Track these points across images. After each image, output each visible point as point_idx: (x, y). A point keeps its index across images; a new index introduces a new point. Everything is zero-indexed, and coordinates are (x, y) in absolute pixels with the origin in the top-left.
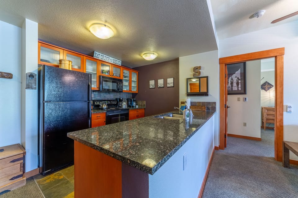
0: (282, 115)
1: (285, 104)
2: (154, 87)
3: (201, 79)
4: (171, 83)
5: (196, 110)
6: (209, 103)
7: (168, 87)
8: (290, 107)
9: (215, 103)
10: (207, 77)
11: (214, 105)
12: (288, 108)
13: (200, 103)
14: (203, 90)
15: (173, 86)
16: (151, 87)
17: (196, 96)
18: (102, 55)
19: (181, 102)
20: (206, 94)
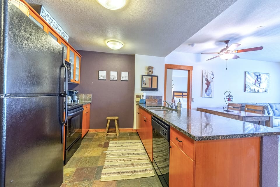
0: (191, 103)
1: (192, 97)
2: (105, 79)
3: (153, 77)
4: (126, 77)
5: (151, 102)
6: (158, 97)
7: (122, 81)
8: (194, 99)
9: (162, 97)
10: (157, 76)
11: (161, 98)
12: (193, 100)
13: (151, 96)
14: (154, 86)
15: (127, 80)
16: (100, 78)
17: (149, 91)
18: (50, 18)
19: (136, 96)
20: (156, 89)
